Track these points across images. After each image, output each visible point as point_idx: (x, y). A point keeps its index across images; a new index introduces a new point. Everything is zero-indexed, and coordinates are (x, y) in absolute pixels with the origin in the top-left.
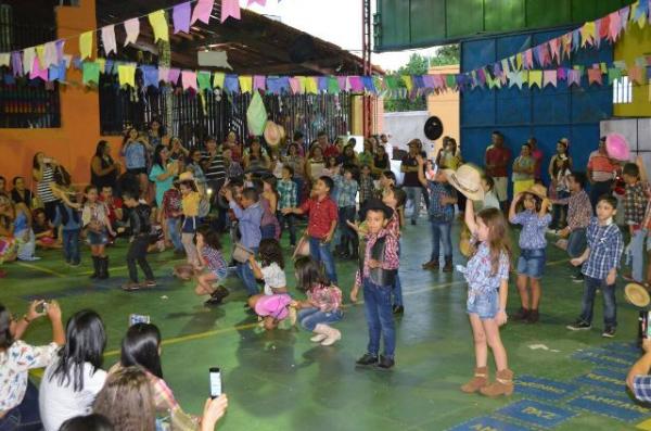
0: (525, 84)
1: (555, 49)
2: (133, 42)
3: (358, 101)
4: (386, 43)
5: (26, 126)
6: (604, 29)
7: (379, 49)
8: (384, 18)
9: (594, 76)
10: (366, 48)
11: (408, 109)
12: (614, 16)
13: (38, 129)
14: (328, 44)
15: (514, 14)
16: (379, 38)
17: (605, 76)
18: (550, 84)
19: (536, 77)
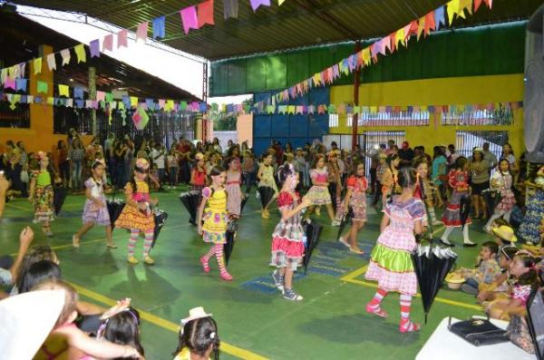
0: (286, 113)
1: (299, 89)
2: (68, 63)
3: (199, 122)
4: (215, 92)
5: (9, 126)
6: (325, 77)
7: (211, 95)
8: (215, 80)
9: (321, 109)
10: (204, 94)
11: (227, 130)
12: (330, 70)
13: (17, 129)
14: (185, 92)
15: (281, 80)
16: (211, 89)
17: (326, 112)
18: (299, 113)
19: (291, 109)
